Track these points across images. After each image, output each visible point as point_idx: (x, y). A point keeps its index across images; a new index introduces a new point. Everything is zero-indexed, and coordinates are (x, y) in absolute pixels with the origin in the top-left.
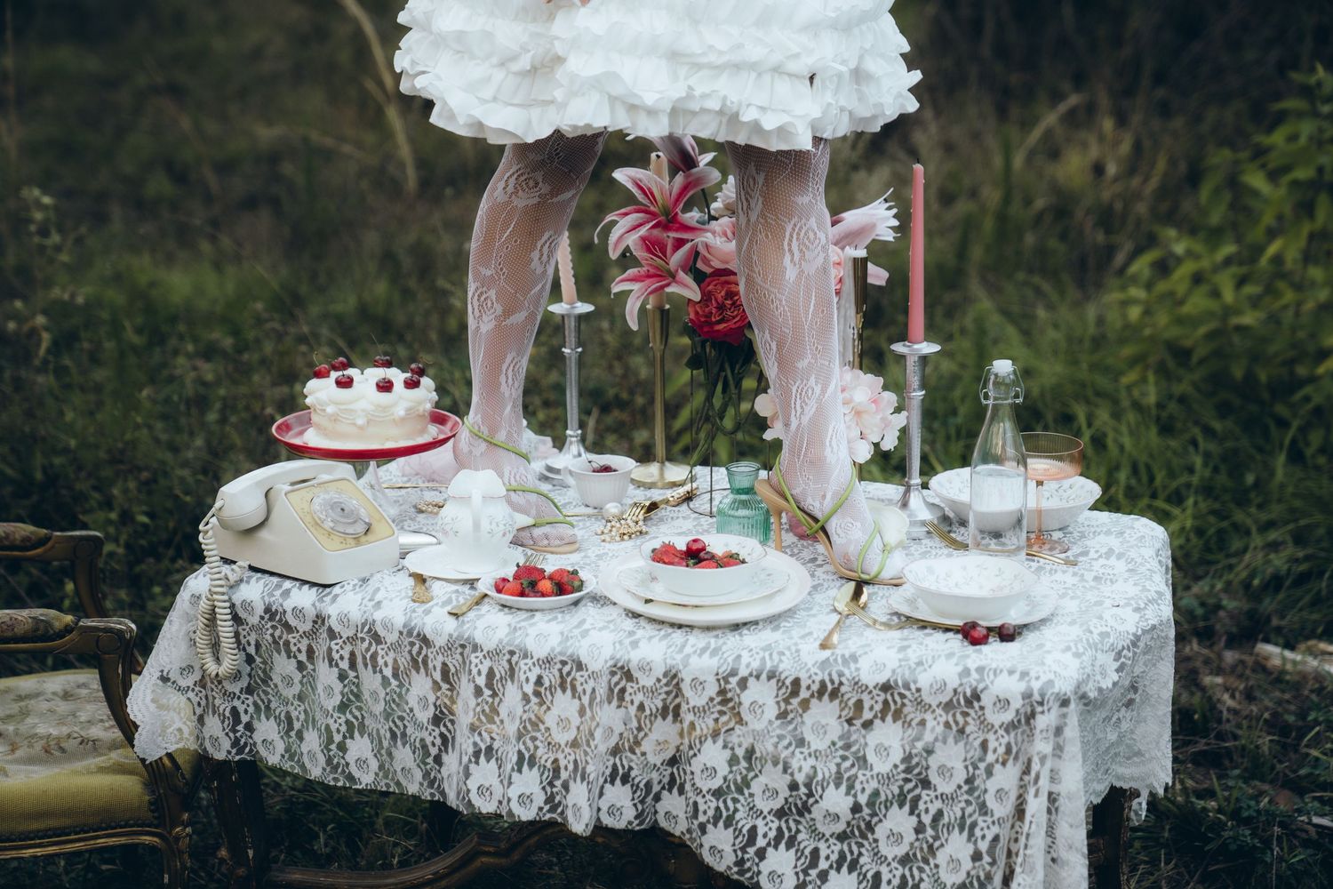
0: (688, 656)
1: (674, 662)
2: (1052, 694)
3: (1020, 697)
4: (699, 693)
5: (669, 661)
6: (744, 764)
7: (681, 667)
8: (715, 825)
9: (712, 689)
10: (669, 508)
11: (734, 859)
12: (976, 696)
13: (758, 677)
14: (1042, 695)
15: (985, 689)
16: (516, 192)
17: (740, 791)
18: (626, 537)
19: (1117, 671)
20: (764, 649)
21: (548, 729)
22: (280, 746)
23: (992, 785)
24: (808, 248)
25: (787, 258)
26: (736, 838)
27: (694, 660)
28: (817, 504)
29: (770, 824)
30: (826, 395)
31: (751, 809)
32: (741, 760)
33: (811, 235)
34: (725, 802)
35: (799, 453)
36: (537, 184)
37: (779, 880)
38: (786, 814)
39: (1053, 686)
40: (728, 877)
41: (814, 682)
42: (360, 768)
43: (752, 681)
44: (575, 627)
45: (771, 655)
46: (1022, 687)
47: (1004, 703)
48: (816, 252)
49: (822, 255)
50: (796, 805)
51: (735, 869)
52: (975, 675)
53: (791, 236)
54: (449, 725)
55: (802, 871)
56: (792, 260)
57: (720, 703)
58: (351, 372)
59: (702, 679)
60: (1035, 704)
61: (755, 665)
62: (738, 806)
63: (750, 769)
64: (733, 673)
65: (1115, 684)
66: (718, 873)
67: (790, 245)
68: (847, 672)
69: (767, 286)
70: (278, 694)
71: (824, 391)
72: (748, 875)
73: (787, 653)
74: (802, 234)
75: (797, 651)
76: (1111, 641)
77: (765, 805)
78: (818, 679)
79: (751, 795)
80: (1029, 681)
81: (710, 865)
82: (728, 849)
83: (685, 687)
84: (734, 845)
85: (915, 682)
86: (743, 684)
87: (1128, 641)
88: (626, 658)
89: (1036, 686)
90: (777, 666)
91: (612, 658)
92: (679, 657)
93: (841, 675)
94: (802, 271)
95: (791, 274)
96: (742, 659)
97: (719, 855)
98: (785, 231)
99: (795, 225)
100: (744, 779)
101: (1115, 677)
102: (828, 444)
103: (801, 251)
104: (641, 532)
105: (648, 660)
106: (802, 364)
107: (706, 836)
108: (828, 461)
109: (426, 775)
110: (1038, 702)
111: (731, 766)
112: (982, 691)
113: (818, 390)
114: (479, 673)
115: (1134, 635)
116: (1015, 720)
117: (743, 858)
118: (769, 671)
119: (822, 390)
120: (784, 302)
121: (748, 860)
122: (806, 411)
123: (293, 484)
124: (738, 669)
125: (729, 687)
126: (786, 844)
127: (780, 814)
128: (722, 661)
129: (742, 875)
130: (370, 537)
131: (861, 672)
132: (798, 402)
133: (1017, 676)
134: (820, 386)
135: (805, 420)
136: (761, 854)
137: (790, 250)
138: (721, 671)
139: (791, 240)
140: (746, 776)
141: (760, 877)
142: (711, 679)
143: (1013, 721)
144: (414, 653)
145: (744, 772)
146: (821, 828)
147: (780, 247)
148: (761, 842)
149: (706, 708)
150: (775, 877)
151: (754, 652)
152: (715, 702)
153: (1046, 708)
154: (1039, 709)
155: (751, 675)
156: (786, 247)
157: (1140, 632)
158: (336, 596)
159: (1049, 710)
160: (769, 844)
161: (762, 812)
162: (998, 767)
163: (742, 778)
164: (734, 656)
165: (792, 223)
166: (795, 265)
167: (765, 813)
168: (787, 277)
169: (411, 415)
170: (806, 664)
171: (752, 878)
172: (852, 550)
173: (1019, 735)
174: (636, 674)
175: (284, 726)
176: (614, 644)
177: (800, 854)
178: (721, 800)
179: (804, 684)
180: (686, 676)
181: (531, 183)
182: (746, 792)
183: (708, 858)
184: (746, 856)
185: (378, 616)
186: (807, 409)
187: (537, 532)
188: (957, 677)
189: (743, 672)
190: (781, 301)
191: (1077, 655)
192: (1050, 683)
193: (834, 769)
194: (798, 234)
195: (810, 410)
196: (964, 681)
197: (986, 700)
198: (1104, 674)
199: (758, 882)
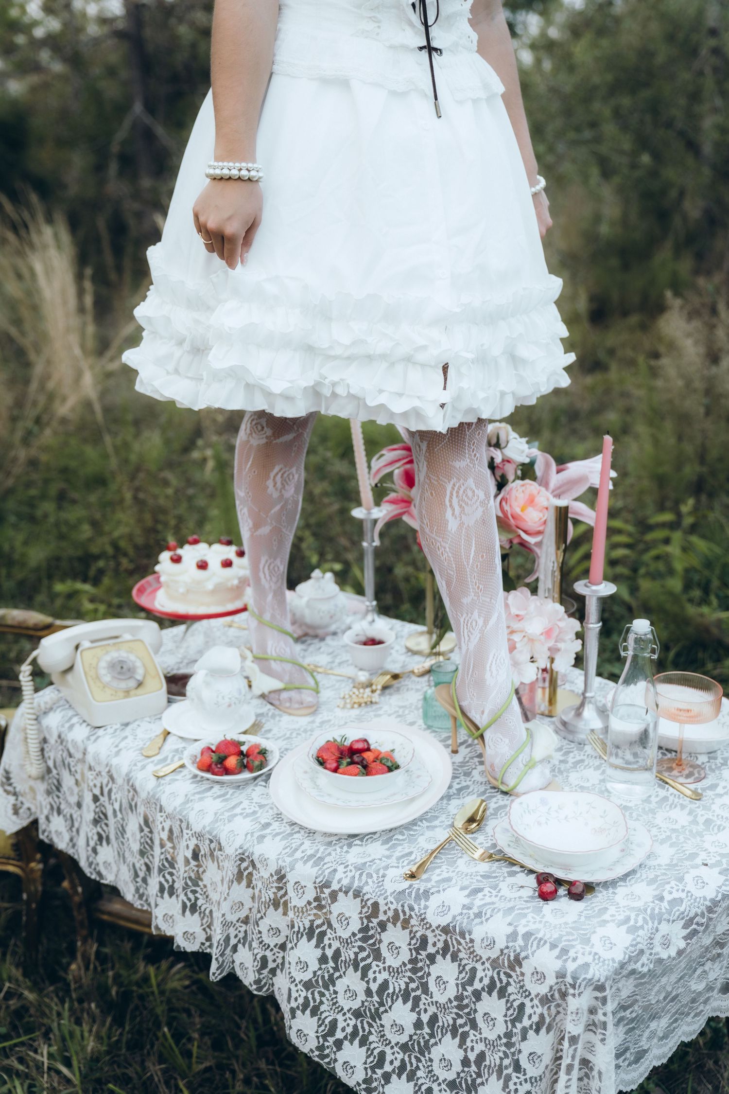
0: (296, 860)
1: (284, 864)
2: (584, 979)
3: (554, 975)
4: (300, 896)
5: (280, 862)
6: (331, 964)
7: (288, 870)
8: (303, 1012)
9: (311, 895)
10: (414, 678)
11: (317, 1044)
12: (518, 961)
13: (346, 893)
14: (575, 978)
15: (526, 957)
16: (251, 434)
17: (327, 988)
18: (356, 706)
19: (685, 938)
20: (357, 868)
21: (205, 886)
22: (67, 837)
23: (526, 1048)
24: (467, 504)
25: (449, 512)
26: (320, 1026)
27: (299, 865)
28: (478, 717)
29: (349, 1021)
30: (488, 627)
31: (334, 1004)
32: (330, 960)
33: (470, 494)
34: (313, 993)
35: (468, 672)
36: (263, 428)
37: (351, 1071)
38: (362, 1016)
39: (587, 972)
40: (310, 1057)
41: (389, 909)
42: (106, 868)
43: (341, 895)
44: (226, 811)
45: (361, 875)
46: (557, 965)
47: (540, 976)
48: (475, 506)
49: (480, 510)
50: (370, 1010)
51: (317, 1053)
52: (520, 942)
53: (452, 494)
54: (151, 857)
55: (371, 1067)
56: (453, 514)
57: (315, 908)
58: (179, 551)
59: (303, 884)
60: (568, 986)
61: (345, 882)
62: (324, 999)
63: (336, 969)
64: (327, 885)
65: (680, 953)
66: (302, 1053)
67: (450, 501)
68: (416, 907)
69: (434, 536)
70: (65, 799)
71: (486, 622)
72: (327, 1060)
73: (375, 876)
74: (461, 492)
75: (384, 876)
76: (682, 909)
77: (346, 1004)
78: (393, 907)
79: (336, 992)
80: (566, 960)
81: (297, 1045)
82: (312, 1035)
83: (290, 887)
84: (317, 1032)
85: (470, 933)
86: (334, 896)
87: (703, 908)
88: (251, 850)
89: (571, 967)
90: (362, 888)
91: (241, 848)
92: (288, 860)
93: (412, 909)
94: (463, 523)
95: (452, 525)
96: (337, 874)
97: (304, 1038)
98: (446, 490)
99: (454, 485)
100: (331, 976)
101: (682, 944)
102: (488, 668)
103: (461, 506)
104: (371, 702)
105: (266, 857)
106: (466, 601)
107: (295, 1020)
108: (488, 683)
109: (137, 890)
110: (570, 984)
111: (320, 964)
112: (524, 959)
113: (481, 622)
114: (163, 829)
115: (712, 900)
116: (549, 995)
117: (323, 1045)
118: (355, 890)
119: (484, 622)
120: (447, 549)
121: (328, 1047)
122: (472, 639)
123: (92, 642)
124: (331, 882)
125: (323, 896)
126: (360, 1040)
127: (357, 1014)
128: (320, 872)
129: (322, 1060)
130: (140, 691)
131: (428, 911)
132: (466, 631)
133: (557, 952)
134: (482, 619)
135: (472, 647)
136: (339, 1044)
137: (451, 506)
138: (318, 881)
139: (451, 497)
140: (333, 974)
141: (336, 1064)
142: (310, 886)
143: (547, 995)
144: (130, 798)
145: (332, 971)
146: (389, 1036)
147: (442, 503)
148: (339, 1035)
149: (305, 909)
150: (349, 1067)
151: (348, 869)
152: (312, 906)
153: (577, 992)
154: (571, 991)
155: (340, 890)
156: (448, 503)
157: (720, 897)
158: (98, 737)
159: (579, 995)
160: (346, 1038)
161: (342, 1009)
162: (531, 1033)
163: (329, 976)
164: (332, 869)
165: (452, 483)
166: (456, 518)
167: (345, 1010)
168: (449, 528)
169: (218, 590)
170: (386, 891)
171: (329, 1063)
172: (497, 762)
173: (552, 1008)
174: (258, 865)
175: (69, 822)
176: (246, 835)
177: (370, 1053)
178: (310, 992)
179: (382, 908)
180: (291, 878)
181: (260, 428)
182: (331, 988)
183: (295, 1040)
184: (326, 1044)
185: (114, 761)
186: (472, 637)
187: (284, 695)
188: (505, 938)
189: (335, 886)
190: (445, 548)
191: (633, 930)
192: (586, 966)
193: (403, 987)
194: (458, 492)
195: (475, 639)
196: (510, 944)
197: (527, 967)
198: (666, 944)
199: (334, 1067)
